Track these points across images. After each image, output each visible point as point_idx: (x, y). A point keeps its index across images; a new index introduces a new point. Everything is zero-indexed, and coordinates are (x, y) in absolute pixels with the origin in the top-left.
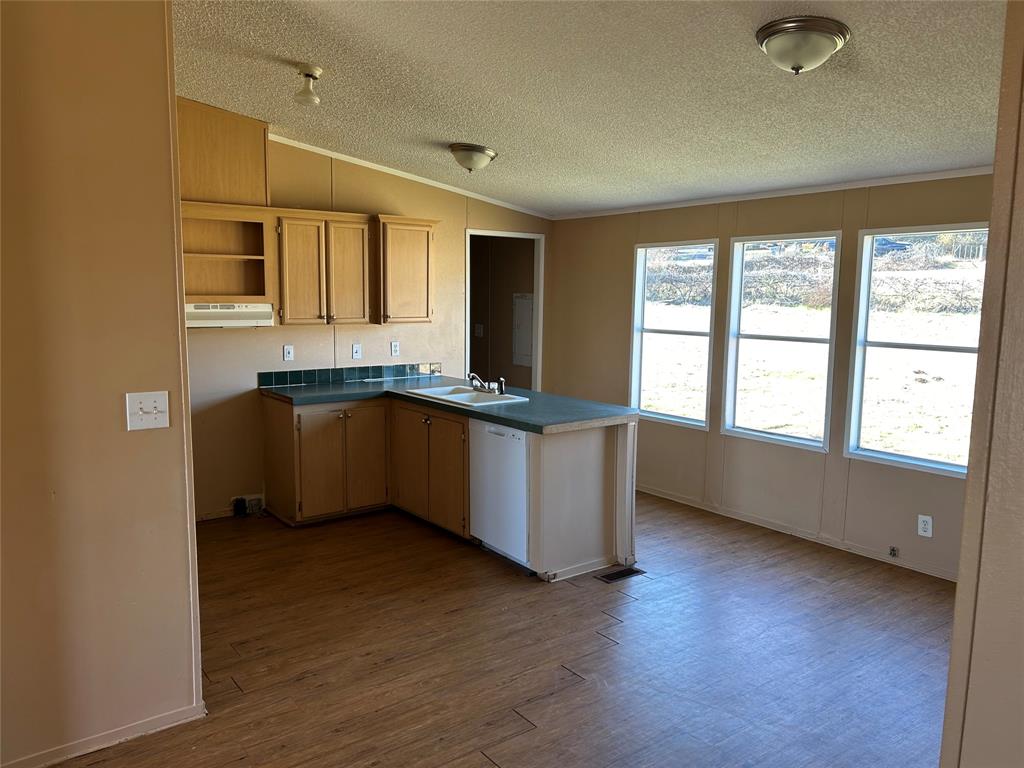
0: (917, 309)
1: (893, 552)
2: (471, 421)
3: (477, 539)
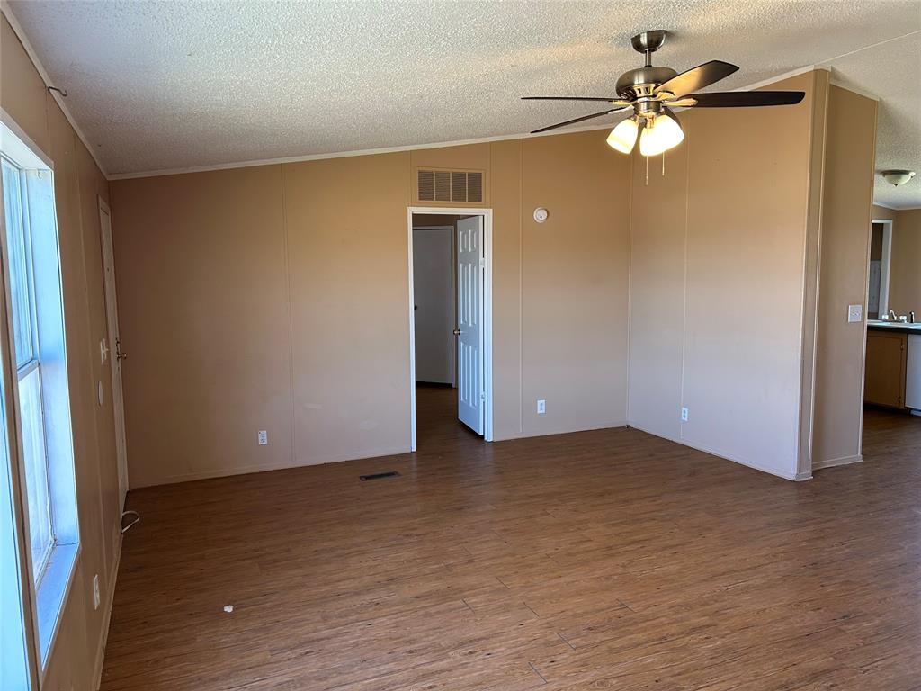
2: (910, 336)
3: (911, 409)
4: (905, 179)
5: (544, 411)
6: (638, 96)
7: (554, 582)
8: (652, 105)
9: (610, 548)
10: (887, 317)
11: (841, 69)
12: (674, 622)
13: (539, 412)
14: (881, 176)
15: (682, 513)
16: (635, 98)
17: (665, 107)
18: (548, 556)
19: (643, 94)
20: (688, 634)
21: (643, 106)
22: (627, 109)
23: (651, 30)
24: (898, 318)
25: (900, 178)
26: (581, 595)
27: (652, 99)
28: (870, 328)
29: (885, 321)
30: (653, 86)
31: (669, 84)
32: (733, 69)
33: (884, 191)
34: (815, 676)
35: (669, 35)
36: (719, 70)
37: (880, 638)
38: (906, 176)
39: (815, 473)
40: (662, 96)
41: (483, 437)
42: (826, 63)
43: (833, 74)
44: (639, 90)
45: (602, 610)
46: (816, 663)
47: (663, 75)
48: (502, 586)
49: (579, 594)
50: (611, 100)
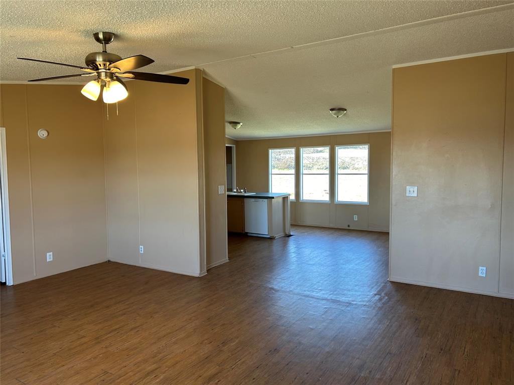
0: (318, 169)
1: (349, 226)
2: (245, 199)
3: (247, 233)
4: (239, 126)
5: (52, 260)
6: (100, 68)
7: (58, 370)
8: (108, 74)
9: (97, 338)
10: (235, 190)
11: (207, 70)
12: (137, 373)
13: (48, 260)
14: (229, 124)
15: (141, 307)
16: (98, 69)
17: (116, 77)
18: (55, 354)
19: (102, 67)
20: (145, 378)
21: (103, 75)
22: (93, 74)
23: (105, 31)
24: (240, 191)
25: (236, 126)
26: (78, 373)
27: (108, 71)
28: (229, 196)
29: (235, 192)
30: (108, 63)
31: (118, 63)
32: (151, 61)
33: (230, 131)
34: (211, 378)
35: (117, 36)
36: (144, 61)
37: (239, 349)
38: (238, 125)
39: (208, 271)
40: (114, 70)
41: (5, 283)
42: (201, 66)
43: (204, 72)
44: (100, 65)
45: (92, 379)
46: (210, 372)
47: (114, 58)
48: (20, 383)
49: (77, 373)
50: (82, 68)
